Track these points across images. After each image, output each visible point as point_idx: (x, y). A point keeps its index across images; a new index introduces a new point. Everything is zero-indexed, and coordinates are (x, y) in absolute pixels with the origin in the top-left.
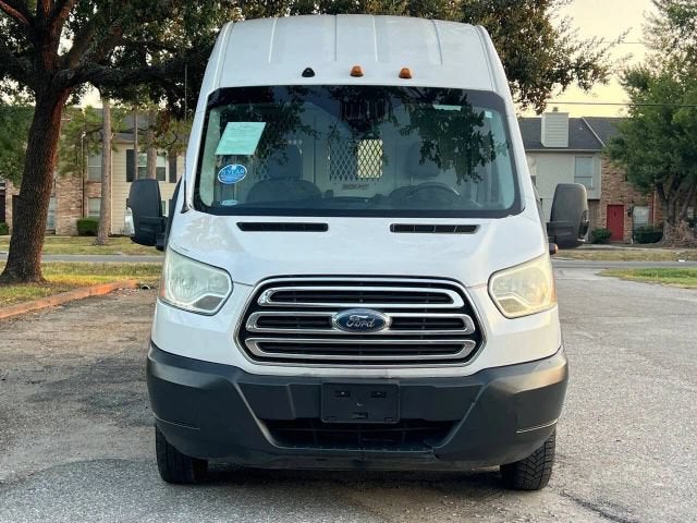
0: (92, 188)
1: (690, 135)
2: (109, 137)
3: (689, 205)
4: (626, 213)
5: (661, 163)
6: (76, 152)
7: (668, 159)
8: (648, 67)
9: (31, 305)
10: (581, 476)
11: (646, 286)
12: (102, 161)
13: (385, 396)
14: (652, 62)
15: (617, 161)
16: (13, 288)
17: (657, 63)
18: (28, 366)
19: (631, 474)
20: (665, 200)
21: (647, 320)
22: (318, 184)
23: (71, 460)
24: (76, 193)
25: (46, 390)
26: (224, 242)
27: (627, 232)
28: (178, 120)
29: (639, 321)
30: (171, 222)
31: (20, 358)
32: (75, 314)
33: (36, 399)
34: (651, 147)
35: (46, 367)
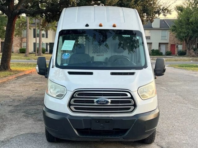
0: (24, 39)
1: (195, 25)
2: (28, 25)
3: (194, 44)
4: (176, 47)
5: (186, 33)
6: (19, 29)
7: (188, 32)
8: (183, 5)
9: (8, 78)
10: (163, 139)
11: (181, 70)
12: (27, 32)
13: (109, 122)
14: (184, 3)
15: (173, 32)
16: (2, 72)
17: (185, 4)
18: (7, 100)
19: (176, 138)
20: (187, 43)
21: (182, 83)
22: (90, 55)
23: (22, 133)
24: (19, 41)
25: (13, 108)
26: (64, 78)
27: (176, 52)
28: (48, 23)
29: (179, 84)
30: (49, 69)
31: (6, 97)
32: (21, 81)
33: (10, 111)
34: (183, 28)
35: (13, 100)
